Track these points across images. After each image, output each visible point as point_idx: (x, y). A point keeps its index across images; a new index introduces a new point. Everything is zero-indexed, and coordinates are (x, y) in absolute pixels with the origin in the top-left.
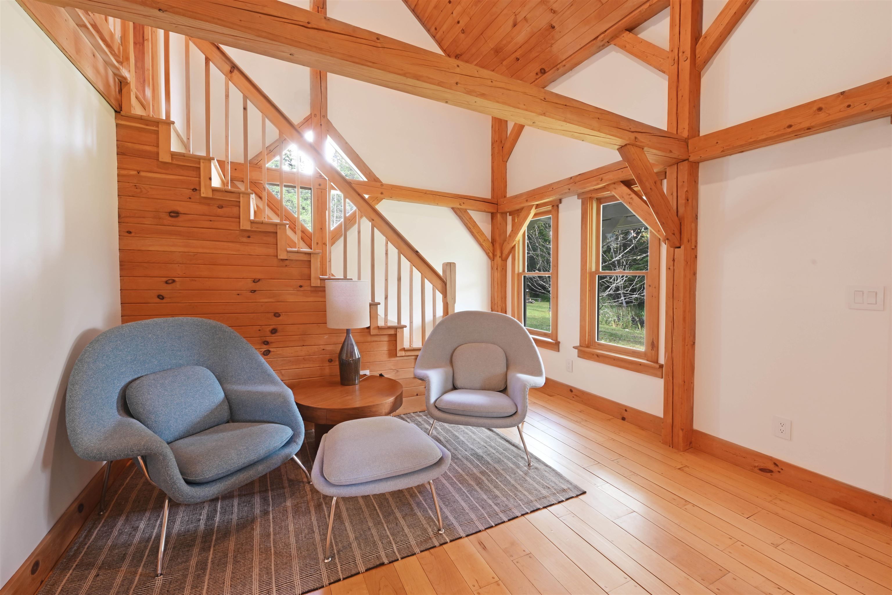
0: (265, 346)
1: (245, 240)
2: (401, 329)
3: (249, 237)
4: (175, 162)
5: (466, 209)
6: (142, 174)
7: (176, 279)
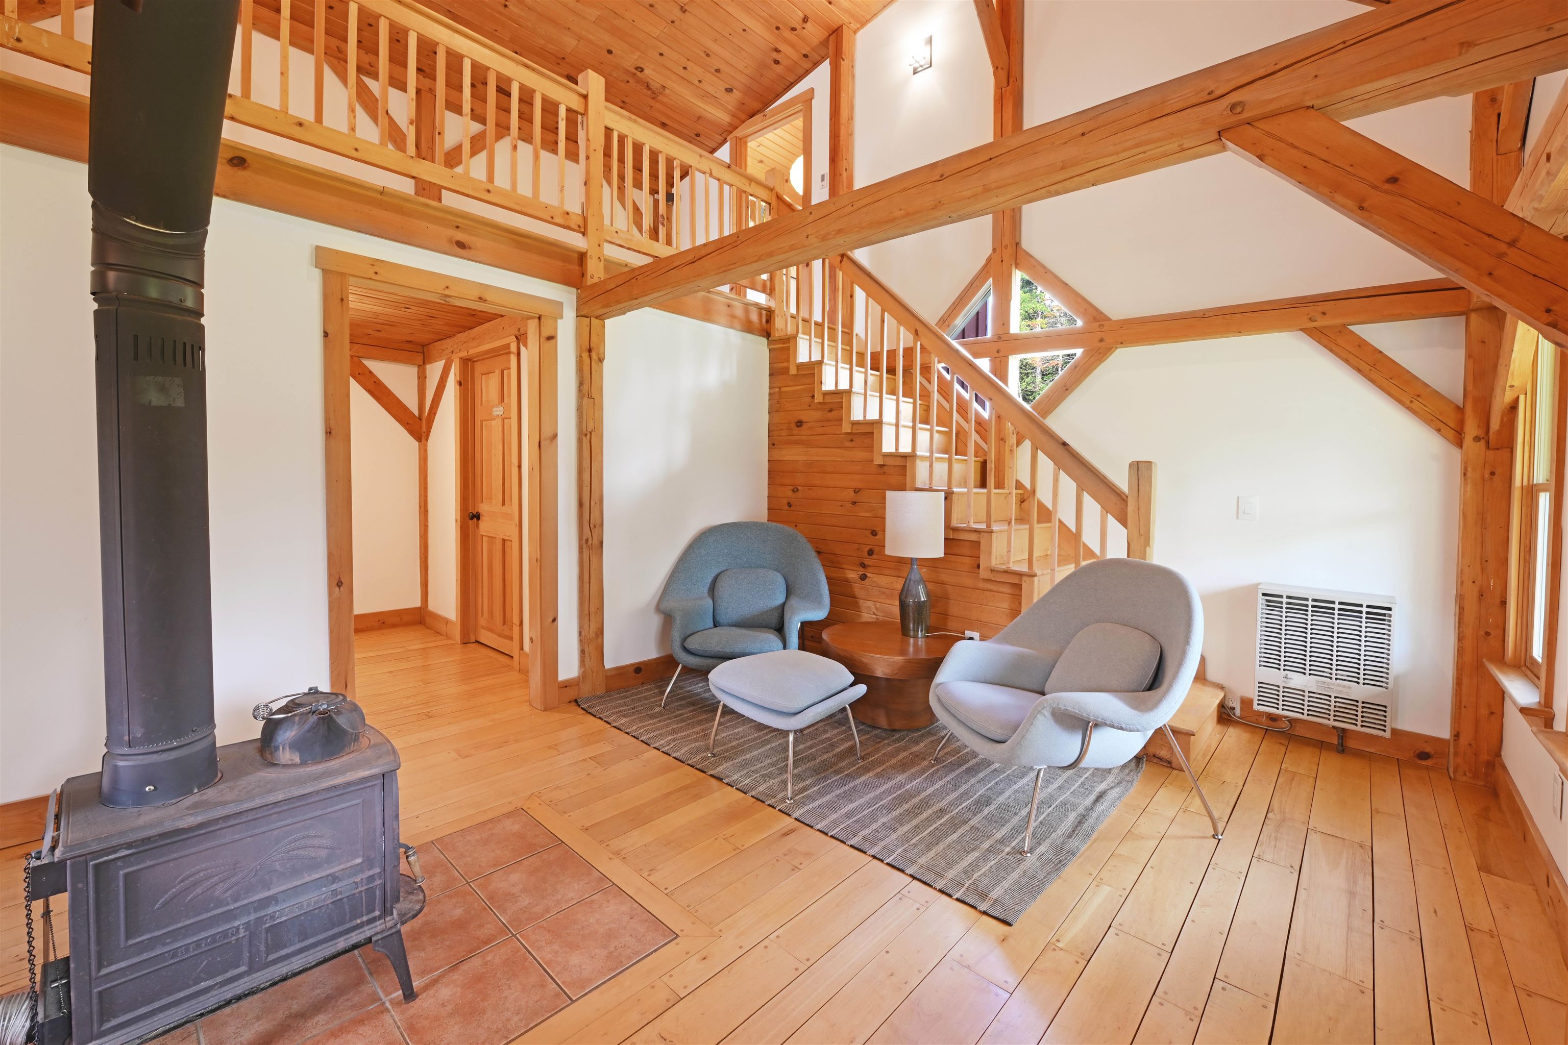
0: (862, 569)
1: (848, 444)
2: (1031, 579)
3: (852, 441)
4: (800, 373)
5: (1344, 326)
6: (783, 389)
7: (799, 488)
